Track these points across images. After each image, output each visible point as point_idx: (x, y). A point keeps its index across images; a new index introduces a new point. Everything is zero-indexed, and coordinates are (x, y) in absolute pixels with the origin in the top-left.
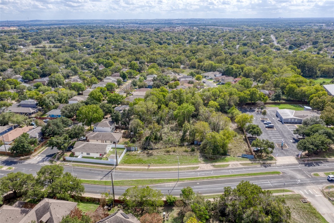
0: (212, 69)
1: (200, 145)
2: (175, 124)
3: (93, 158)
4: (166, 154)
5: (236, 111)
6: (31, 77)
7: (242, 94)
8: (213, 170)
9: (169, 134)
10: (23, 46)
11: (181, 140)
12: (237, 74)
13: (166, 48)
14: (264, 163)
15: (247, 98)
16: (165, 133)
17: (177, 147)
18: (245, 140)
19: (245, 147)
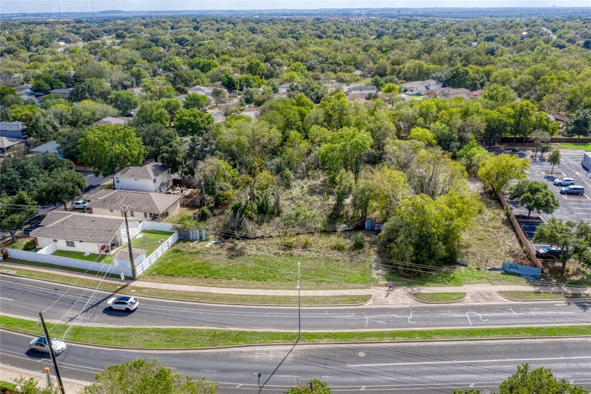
0: (421, 75)
1: (379, 231)
3: (80, 255)
4: (281, 252)
5: (480, 153)
6: (46, 85)
7: (494, 114)
8: (414, 309)
9: (302, 202)
10: (66, 42)
11: (330, 217)
12: (475, 84)
13: (329, 44)
14: (575, 296)
15: (506, 124)
16: (292, 199)
17: (317, 235)
18: (508, 222)
19: (510, 242)
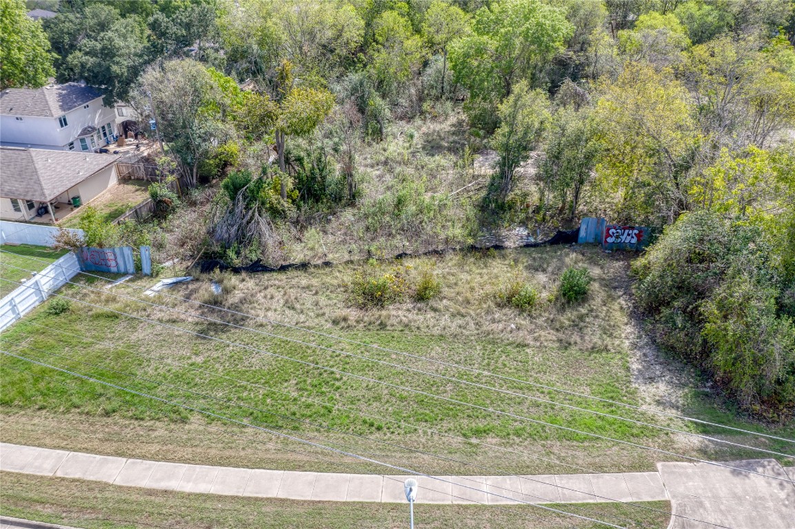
2: (450, 118)
4: (353, 314)
9: (410, 171)
11: (483, 207)
17: (452, 259)
